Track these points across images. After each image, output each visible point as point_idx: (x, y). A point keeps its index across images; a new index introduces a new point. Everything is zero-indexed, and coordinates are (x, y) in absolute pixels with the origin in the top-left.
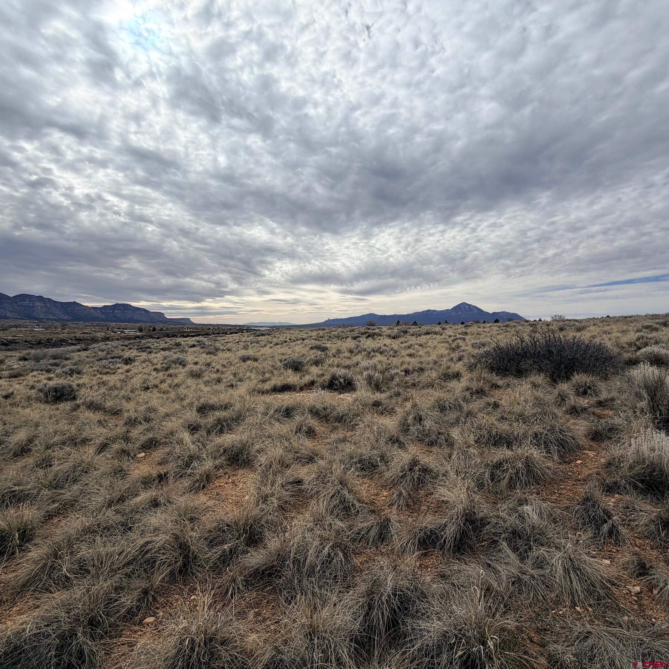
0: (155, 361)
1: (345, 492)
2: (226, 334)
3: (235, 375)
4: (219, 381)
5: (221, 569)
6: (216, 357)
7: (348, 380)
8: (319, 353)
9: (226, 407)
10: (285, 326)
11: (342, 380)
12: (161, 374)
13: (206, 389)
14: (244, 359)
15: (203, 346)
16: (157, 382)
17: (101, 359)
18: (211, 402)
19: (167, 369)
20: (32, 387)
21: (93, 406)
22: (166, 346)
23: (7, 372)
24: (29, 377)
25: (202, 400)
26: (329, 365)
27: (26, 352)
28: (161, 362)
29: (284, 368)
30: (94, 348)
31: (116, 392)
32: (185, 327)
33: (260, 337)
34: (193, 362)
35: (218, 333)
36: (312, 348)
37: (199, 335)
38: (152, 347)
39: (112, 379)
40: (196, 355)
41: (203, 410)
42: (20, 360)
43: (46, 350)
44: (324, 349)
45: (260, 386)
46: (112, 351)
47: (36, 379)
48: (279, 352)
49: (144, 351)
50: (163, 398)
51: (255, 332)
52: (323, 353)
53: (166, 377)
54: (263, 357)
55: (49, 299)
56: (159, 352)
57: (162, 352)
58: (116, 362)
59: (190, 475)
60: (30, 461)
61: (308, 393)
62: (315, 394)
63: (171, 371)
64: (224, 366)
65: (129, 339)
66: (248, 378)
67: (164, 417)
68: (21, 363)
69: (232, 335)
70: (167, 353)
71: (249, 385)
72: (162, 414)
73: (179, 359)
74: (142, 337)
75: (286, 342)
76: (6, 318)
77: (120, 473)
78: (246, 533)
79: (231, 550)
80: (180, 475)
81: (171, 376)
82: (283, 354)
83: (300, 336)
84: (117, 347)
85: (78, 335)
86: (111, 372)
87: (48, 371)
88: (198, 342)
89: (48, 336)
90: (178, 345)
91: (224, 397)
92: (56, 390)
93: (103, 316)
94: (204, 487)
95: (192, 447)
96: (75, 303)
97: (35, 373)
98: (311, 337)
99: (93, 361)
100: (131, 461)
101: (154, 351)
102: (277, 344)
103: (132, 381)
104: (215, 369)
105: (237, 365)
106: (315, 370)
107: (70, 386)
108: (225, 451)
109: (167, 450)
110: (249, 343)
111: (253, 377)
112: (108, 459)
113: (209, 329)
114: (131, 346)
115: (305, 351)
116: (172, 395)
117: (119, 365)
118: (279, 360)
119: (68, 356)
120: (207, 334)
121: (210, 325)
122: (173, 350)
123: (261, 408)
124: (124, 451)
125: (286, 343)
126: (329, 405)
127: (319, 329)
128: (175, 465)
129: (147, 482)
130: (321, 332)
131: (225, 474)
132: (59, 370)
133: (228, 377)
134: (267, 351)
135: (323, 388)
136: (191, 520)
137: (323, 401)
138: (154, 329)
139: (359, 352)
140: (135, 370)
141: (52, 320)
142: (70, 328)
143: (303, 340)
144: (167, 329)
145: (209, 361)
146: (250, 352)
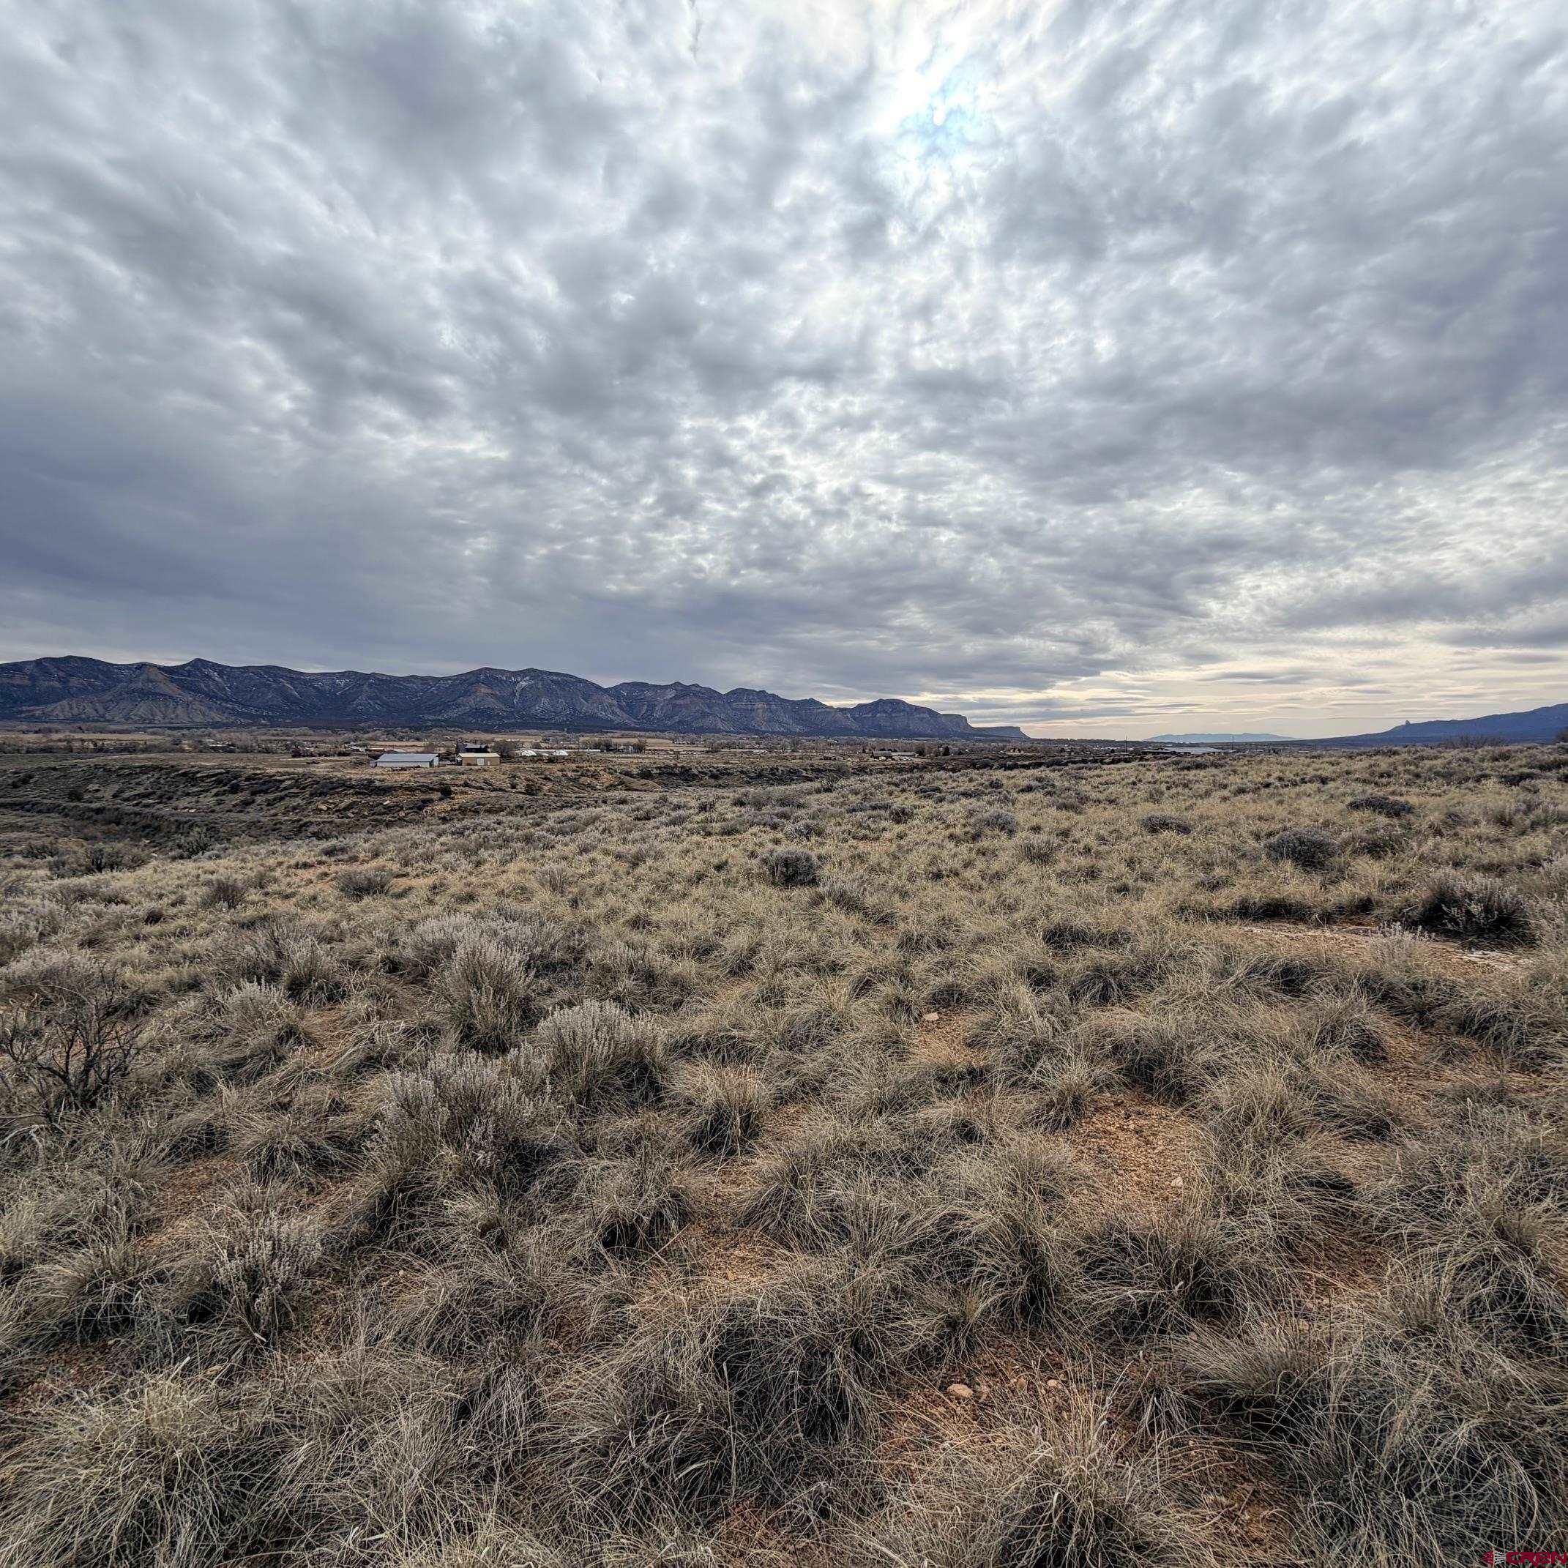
0: (950, 820)
1: (1522, 1267)
2: (1102, 762)
3: (1131, 863)
4: (1092, 874)
5: (1118, 1343)
6: (1081, 818)
7: (1500, 910)
8: (1382, 820)
9: (1114, 940)
10: (1262, 744)
11: (1475, 908)
12: (964, 848)
13: (1063, 891)
14: (1155, 826)
15: (1049, 789)
16: (957, 864)
17: (854, 810)
18: (1078, 923)
19: (975, 837)
20: (753, 855)
21: (846, 902)
22: (971, 786)
23: (719, 824)
24: (747, 835)
25: (1057, 918)
26: (1422, 858)
27: (743, 790)
28: (962, 821)
29: (1269, 855)
30: (842, 787)
31: (882, 878)
32: (1009, 746)
33: (1193, 772)
34: (1029, 825)
35: (1084, 762)
36: (1355, 806)
37: (1040, 765)
38: (944, 788)
39: (876, 851)
40: (1034, 810)
41: (1060, 938)
42: (735, 804)
43: (770, 789)
44: (1397, 811)
45: (1202, 898)
46: (871, 794)
47: (757, 841)
48: (1251, 813)
49: (929, 797)
50: (971, 901)
51: (1175, 758)
52: (1395, 821)
53: (973, 855)
54: (1206, 823)
55: (774, 696)
56: (958, 799)
57: (964, 801)
58: (879, 816)
59: (1035, 1088)
60: (752, 987)
61: (1352, 932)
62: (1378, 940)
63: (984, 843)
64: (1102, 840)
65: (900, 771)
66: (1166, 874)
67: (974, 944)
68: (736, 809)
69: (1119, 766)
70: (973, 803)
71: (1170, 893)
72: (971, 936)
73: (999, 817)
74: (923, 768)
75: (1268, 785)
76: (717, 731)
77: (894, 1046)
78: (1186, 1279)
79: (1145, 1306)
80: (1014, 1079)
81: (984, 854)
82: (1260, 818)
83: (1311, 772)
84: (880, 787)
85: (817, 762)
86: (872, 836)
87: (774, 827)
88: (1039, 780)
89: (772, 764)
90: (996, 785)
91: (1108, 915)
92: (786, 863)
93: (855, 726)
94: (1068, 1122)
95: (1038, 1022)
96: (812, 702)
97: (755, 829)
98: (1348, 773)
99: (841, 813)
100: (914, 1026)
101: (949, 797)
102: (1241, 791)
103: (910, 857)
104: (1082, 845)
105: (1135, 840)
106: (1371, 871)
107: (808, 859)
108: (1116, 1048)
109: (984, 1016)
110: (1163, 787)
111: (1178, 873)
112: (872, 1011)
113: (1063, 750)
114: (906, 785)
115: (1332, 811)
116: (989, 896)
117: (884, 824)
118: (1252, 833)
119: (802, 801)
120: (1059, 764)
121: (1065, 741)
122: (986, 798)
123: (1208, 957)
124: (899, 1002)
125: (1271, 790)
126: (1431, 979)
127: (1377, 753)
128: (1001, 1057)
129: (946, 1080)
130: (1384, 763)
131: (1118, 1104)
132: (789, 827)
133: (1114, 866)
134: (1214, 807)
135: (1410, 925)
136: (1047, 1194)
137: (1411, 964)
138: (947, 752)
139: (1534, 826)
140: (912, 837)
141: (778, 733)
142: (805, 748)
143: (1324, 781)
144: (972, 750)
145: (1066, 824)
146: (1168, 809)
